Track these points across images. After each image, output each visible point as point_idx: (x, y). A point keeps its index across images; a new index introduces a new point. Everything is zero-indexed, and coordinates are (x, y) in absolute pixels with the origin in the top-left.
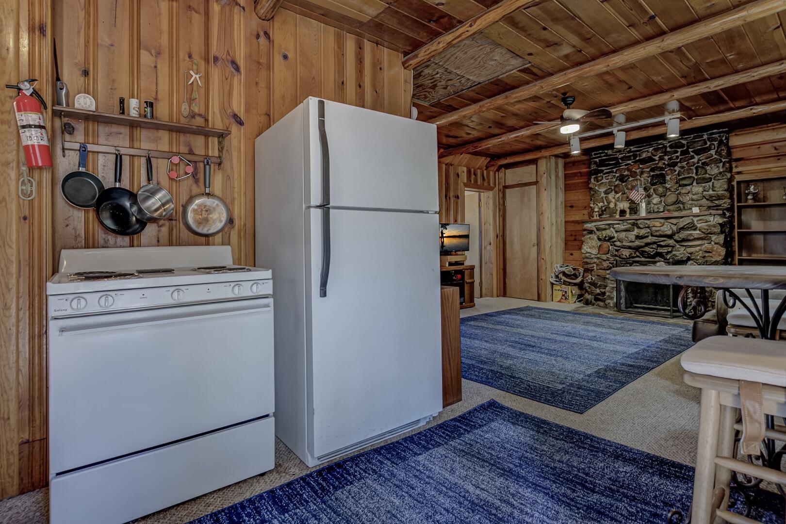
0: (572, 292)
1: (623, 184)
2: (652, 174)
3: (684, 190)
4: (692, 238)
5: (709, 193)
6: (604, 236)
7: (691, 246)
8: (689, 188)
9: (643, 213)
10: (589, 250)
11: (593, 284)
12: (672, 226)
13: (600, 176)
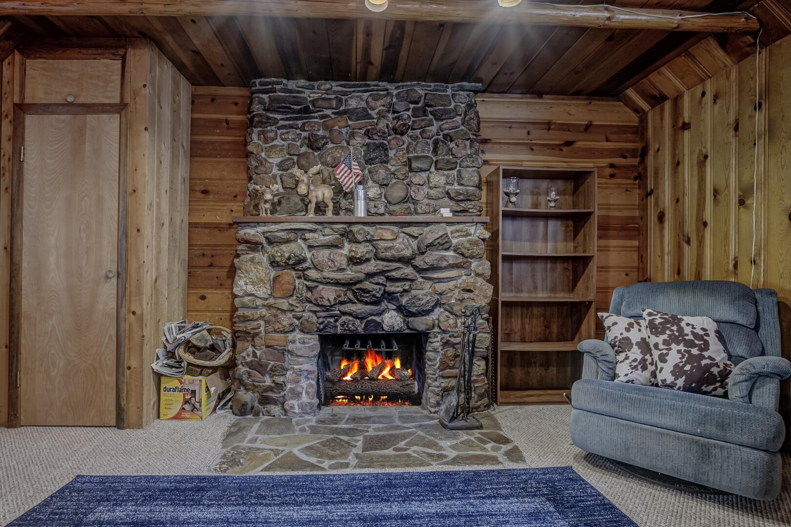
0: (208, 390)
1: (316, 154)
2: (368, 141)
3: (418, 178)
4: (445, 264)
5: (453, 187)
6: (287, 255)
7: (440, 280)
8: (424, 175)
9: (361, 211)
10: (250, 288)
11: (259, 367)
12: (411, 240)
13: (271, 131)
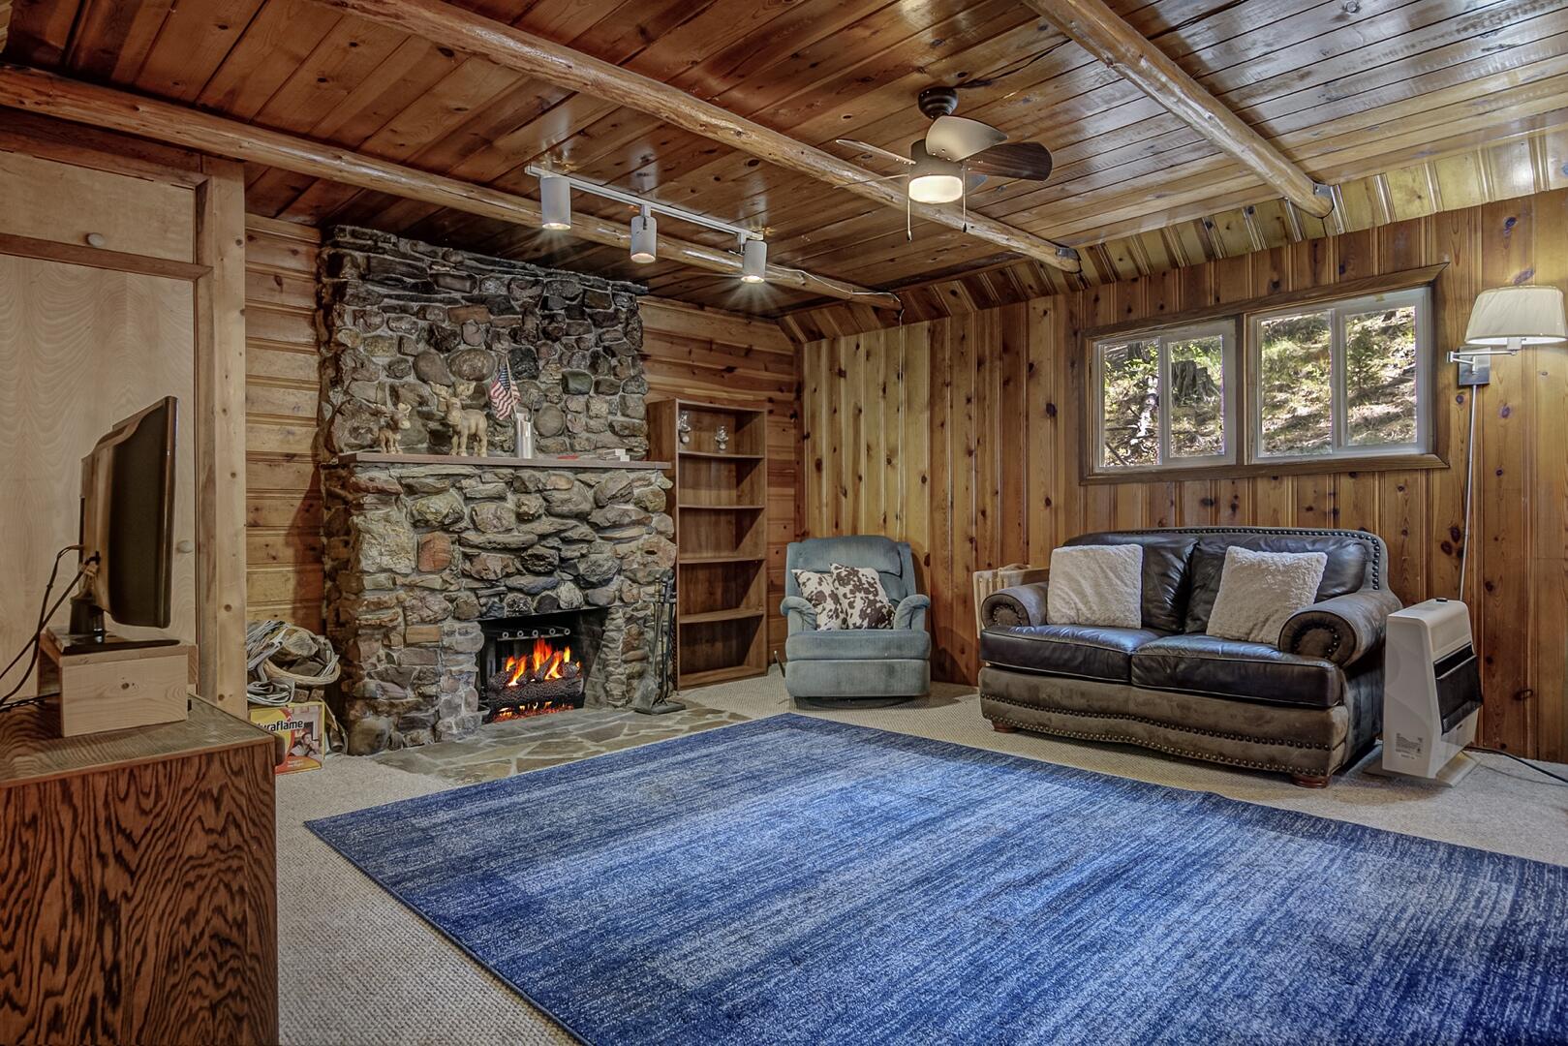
1: (441, 357)
2: (513, 345)
3: (576, 403)
4: (627, 520)
5: (616, 418)
7: (620, 541)
8: (582, 399)
9: (528, 451)
10: (386, 561)
11: (397, 676)
13: (372, 313)
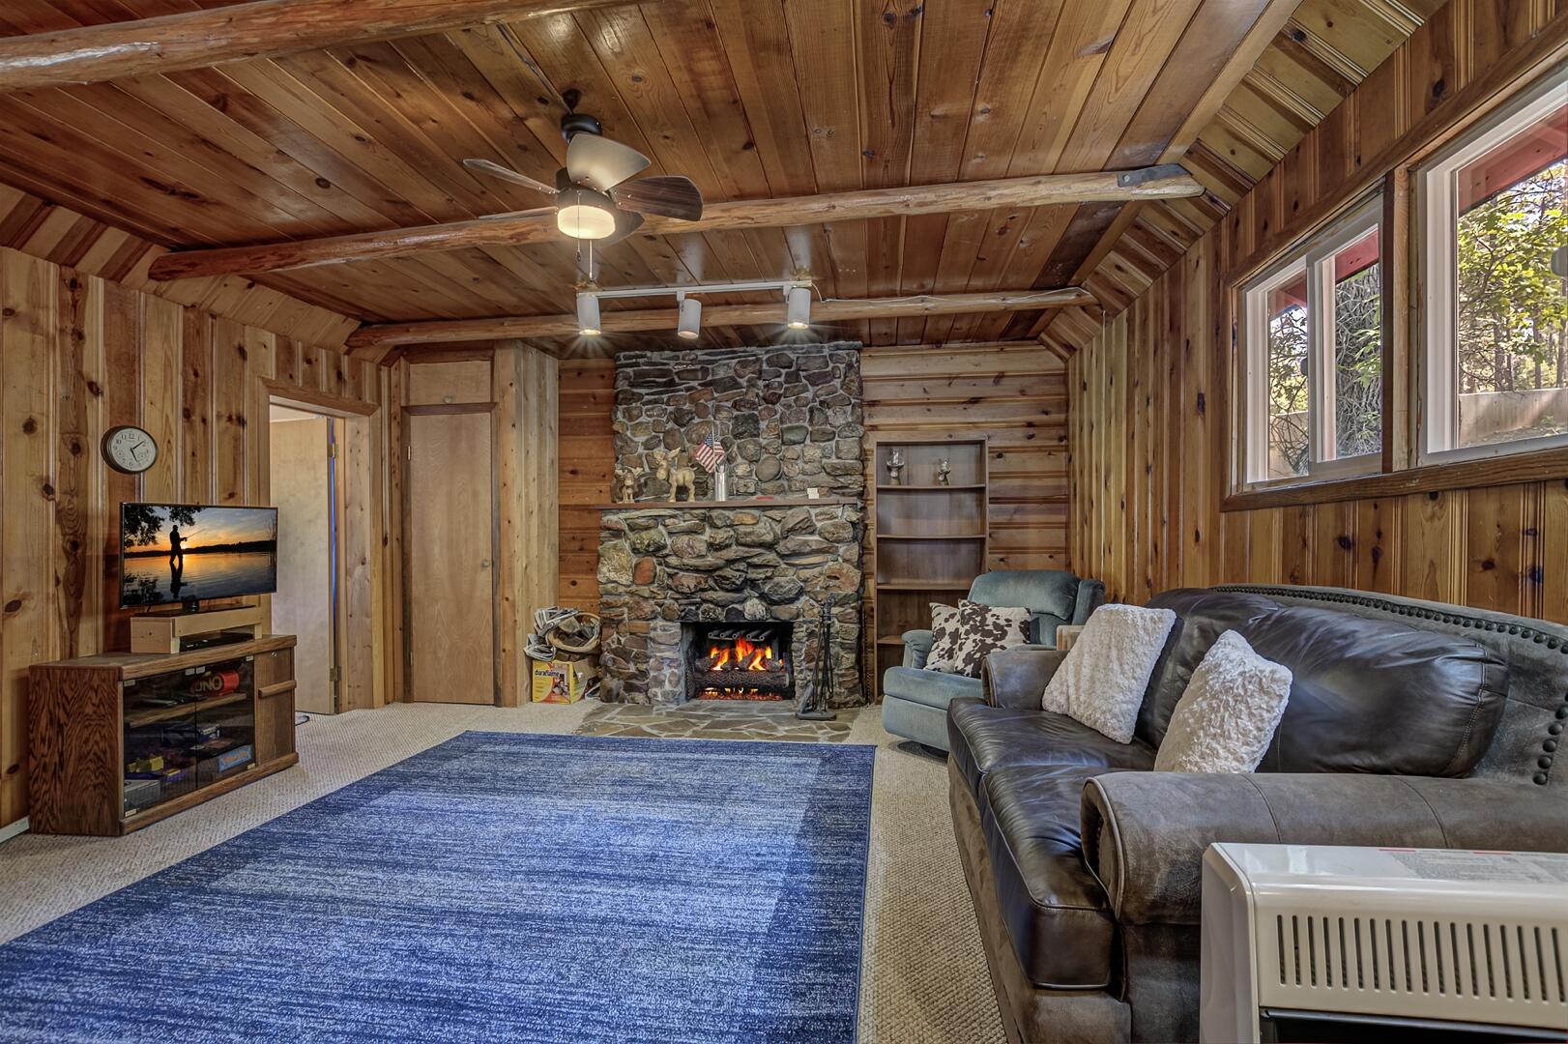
0: (575, 675)
1: (682, 430)
2: (736, 413)
3: (791, 452)
4: (808, 549)
5: (830, 461)
6: (646, 542)
7: (805, 567)
8: (798, 448)
9: (722, 496)
10: (612, 575)
11: (622, 653)
12: (774, 524)
13: (636, 408)
